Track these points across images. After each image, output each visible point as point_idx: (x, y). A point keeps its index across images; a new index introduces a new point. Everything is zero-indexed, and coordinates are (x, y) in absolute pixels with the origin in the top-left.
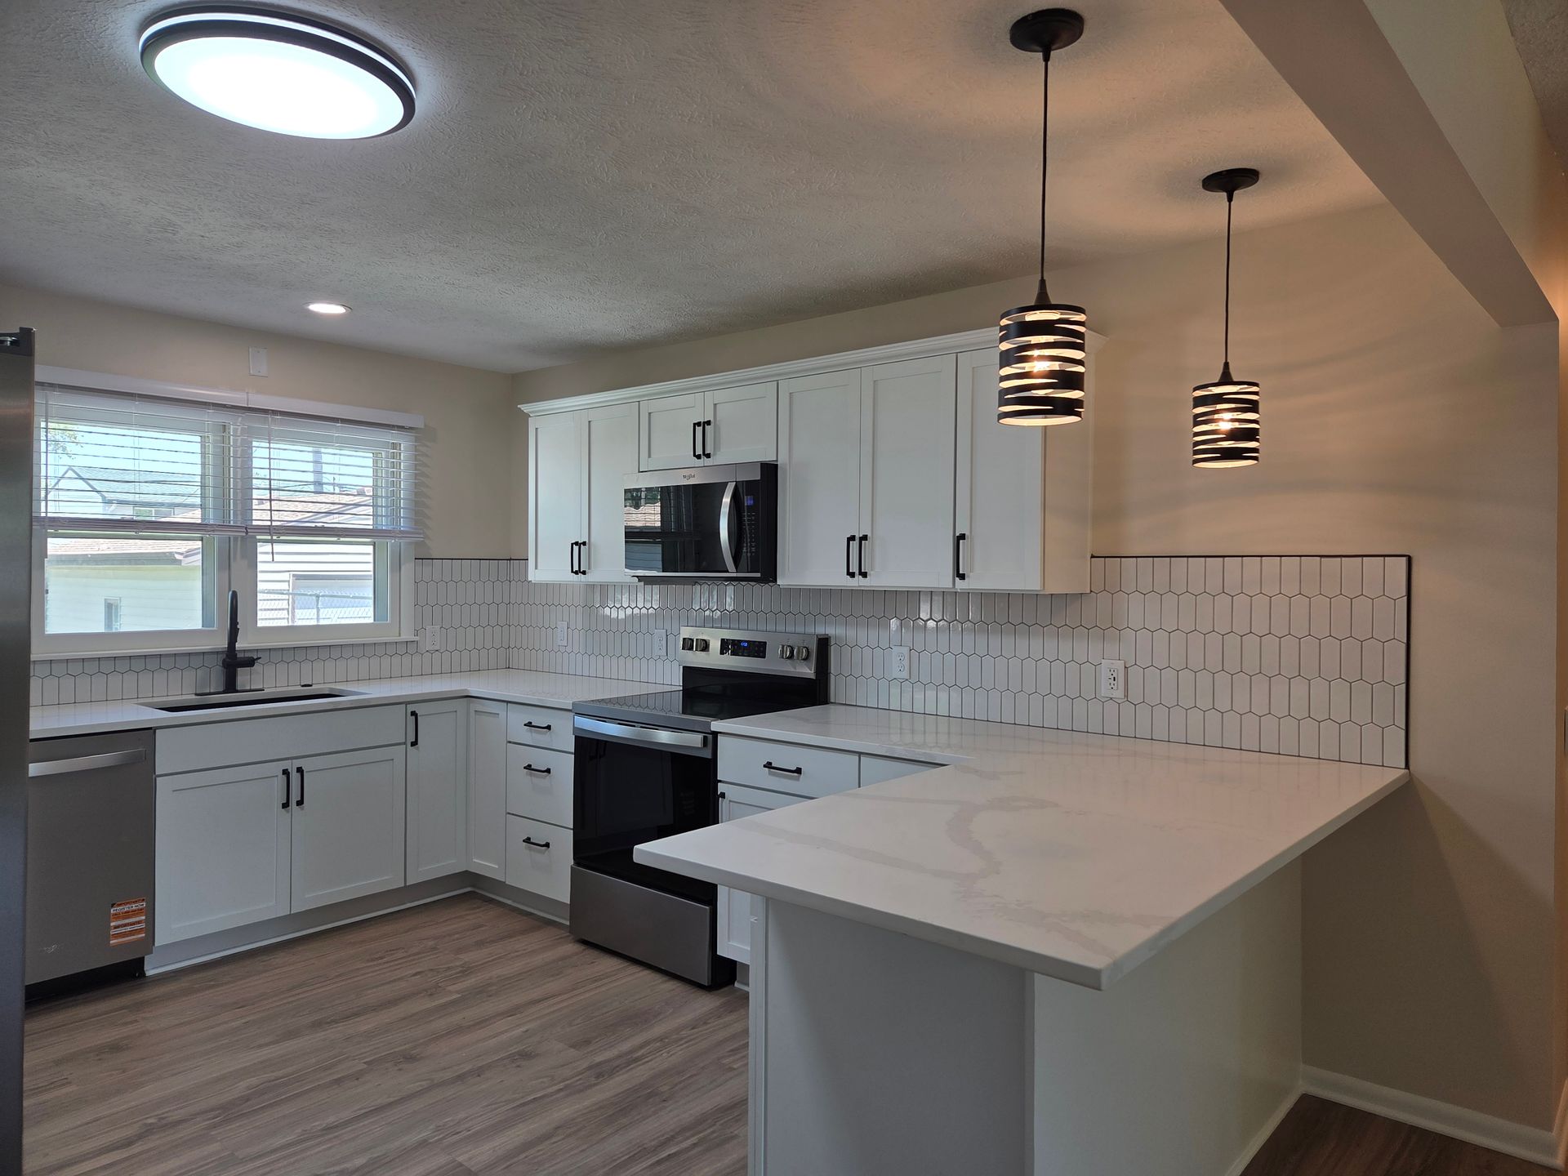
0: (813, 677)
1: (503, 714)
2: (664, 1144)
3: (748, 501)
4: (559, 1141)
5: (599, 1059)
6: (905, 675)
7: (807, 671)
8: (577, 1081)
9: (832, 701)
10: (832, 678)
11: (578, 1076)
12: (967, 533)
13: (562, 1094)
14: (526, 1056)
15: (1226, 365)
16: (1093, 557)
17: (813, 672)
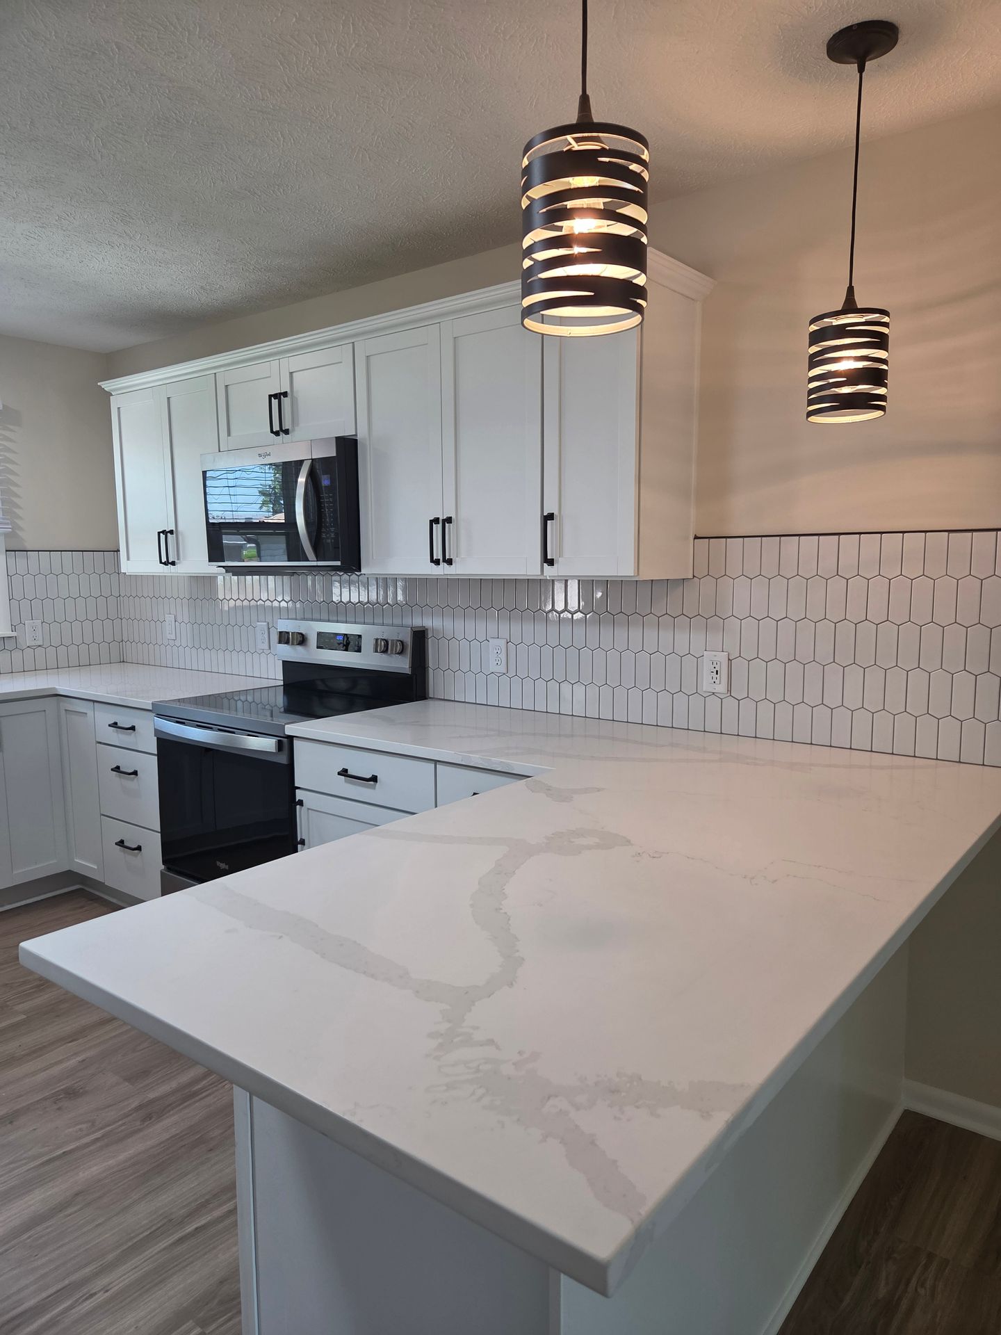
0: (408, 671)
1: (90, 713)
2: (193, 1214)
3: (325, 481)
4: (76, 1212)
5: (152, 1095)
6: (502, 669)
7: (402, 664)
8: (122, 1125)
9: (431, 696)
10: (431, 671)
11: (122, 1119)
12: (556, 513)
13: (99, 1144)
14: (72, 1094)
15: (851, 290)
16: (696, 538)
17: (408, 667)
